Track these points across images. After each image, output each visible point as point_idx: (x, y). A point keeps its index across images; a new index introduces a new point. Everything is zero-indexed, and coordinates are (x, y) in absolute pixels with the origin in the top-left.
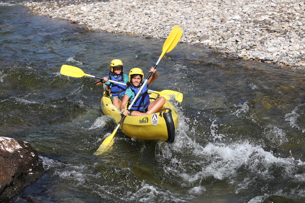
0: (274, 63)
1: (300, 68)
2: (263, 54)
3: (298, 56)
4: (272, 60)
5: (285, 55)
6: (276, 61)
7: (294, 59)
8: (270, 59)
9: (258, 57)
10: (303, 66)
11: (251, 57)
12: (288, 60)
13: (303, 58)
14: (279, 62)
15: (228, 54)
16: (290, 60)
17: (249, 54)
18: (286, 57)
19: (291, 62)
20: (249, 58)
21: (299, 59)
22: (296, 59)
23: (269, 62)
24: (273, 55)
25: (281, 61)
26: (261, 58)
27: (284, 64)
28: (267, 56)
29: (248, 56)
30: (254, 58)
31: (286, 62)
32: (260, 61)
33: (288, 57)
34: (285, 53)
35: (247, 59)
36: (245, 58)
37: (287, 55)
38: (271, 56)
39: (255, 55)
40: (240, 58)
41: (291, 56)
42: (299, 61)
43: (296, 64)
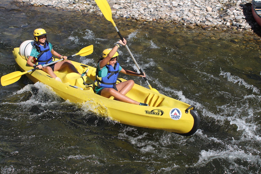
0: (54, 7)
1: (69, 10)
2: (46, 2)
3: (68, 3)
4: (52, 6)
5: (60, 2)
6: (55, 6)
7: (65, 5)
8: (51, 5)
9: (44, 4)
10: (71, 9)
11: (39, 4)
12: (62, 5)
13: (71, 3)
14: (57, 7)
15: (24, 2)
16: (63, 5)
17: (37, 2)
18: (61, 3)
19: (64, 7)
20: (38, 5)
21: (69, 4)
22: (67, 5)
23: (51, 7)
24: (53, 2)
25: (58, 6)
26: (45, 4)
27: (60, 8)
28: (49, 3)
29: (37, 3)
30: (41, 5)
31: (61, 7)
32: (45, 6)
33: (62, 4)
34: (60, 1)
35: (37, 5)
36: (35, 5)
37: (61, 2)
38: (52, 3)
39: (41, 3)
40: (33, 5)
41: (64, 3)
42: (68, 6)
43: (67, 8)
